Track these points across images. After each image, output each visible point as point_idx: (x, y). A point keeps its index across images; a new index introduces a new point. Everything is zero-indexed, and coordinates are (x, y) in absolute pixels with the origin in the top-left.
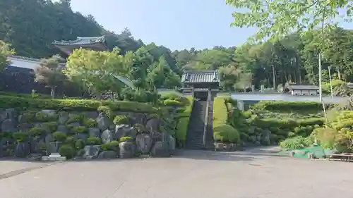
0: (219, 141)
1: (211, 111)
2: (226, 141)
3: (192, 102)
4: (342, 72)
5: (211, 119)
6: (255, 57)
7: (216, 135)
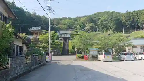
0: (70, 53)
1: (68, 45)
2: (72, 53)
3: (63, 43)
4: (111, 29)
5: (68, 47)
6: (83, 23)
7: (69, 52)
